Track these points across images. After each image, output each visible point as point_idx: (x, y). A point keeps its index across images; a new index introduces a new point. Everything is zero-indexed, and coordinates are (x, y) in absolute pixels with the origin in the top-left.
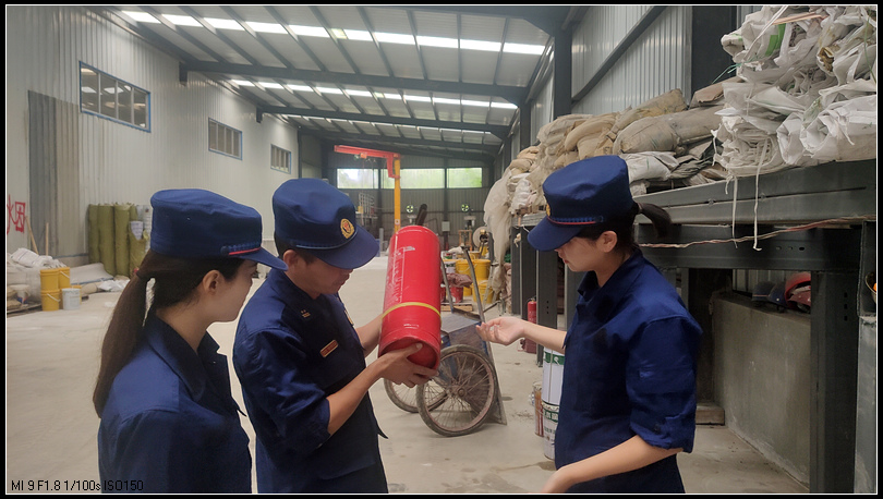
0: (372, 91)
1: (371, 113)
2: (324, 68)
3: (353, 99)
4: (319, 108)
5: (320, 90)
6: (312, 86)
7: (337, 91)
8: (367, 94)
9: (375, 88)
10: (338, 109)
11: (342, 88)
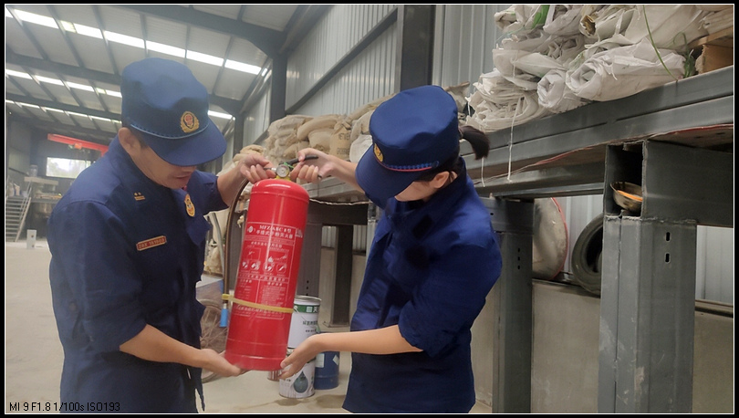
0: (94, 86)
1: (89, 107)
2: (46, 57)
3: (73, 91)
4: (35, 96)
5: (39, 78)
6: (31, 73)
7: (58, 82)
8: (90, 89)
9: (98, 83)
10: (55, 99)
11: (63, 79)
